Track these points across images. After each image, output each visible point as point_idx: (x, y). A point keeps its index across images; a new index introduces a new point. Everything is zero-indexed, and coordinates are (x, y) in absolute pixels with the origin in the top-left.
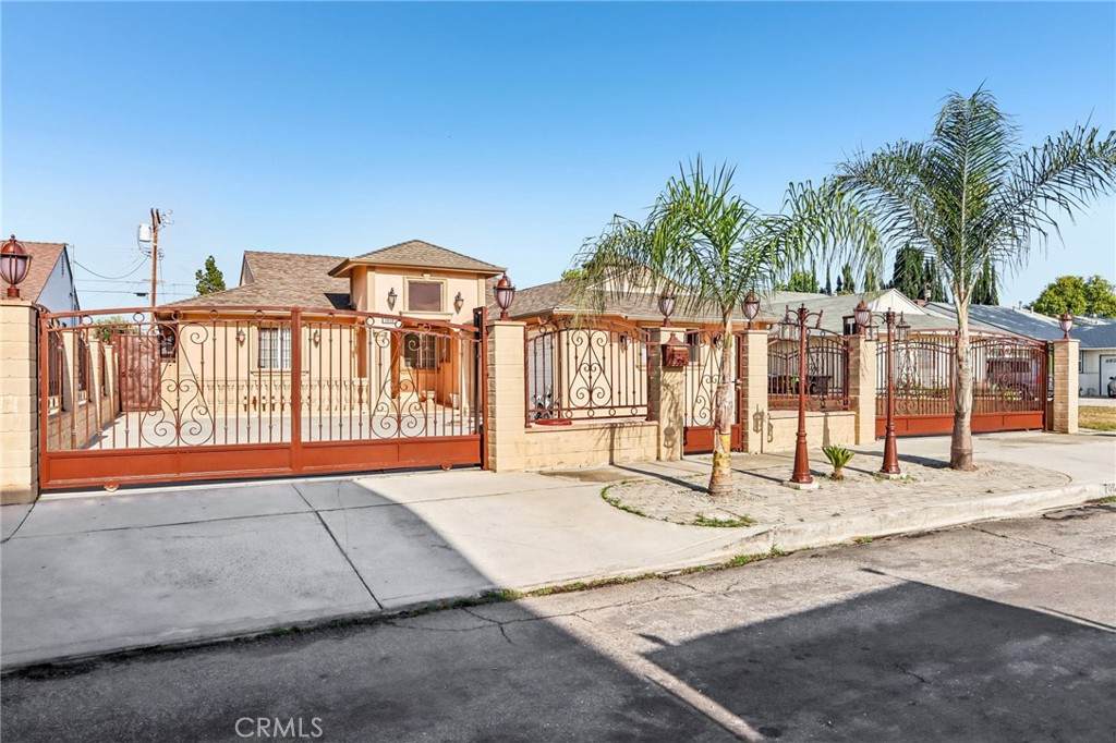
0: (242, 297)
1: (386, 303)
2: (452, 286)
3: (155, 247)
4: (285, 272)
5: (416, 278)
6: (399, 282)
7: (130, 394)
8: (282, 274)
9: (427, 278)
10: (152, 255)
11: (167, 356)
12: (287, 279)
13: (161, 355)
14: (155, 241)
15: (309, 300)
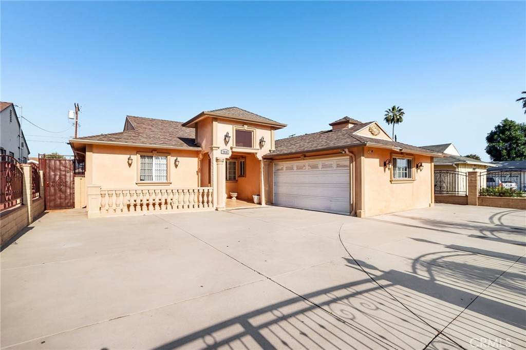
0: (130, 136)
1: (223, 142)
2: (258, 134)
3: (77, 122)
4: (152, 126)
5: (240, 127)
6: (230, 129)
7: (53, 198)
8: (150, 127)
9: (246, 128)
10: (75, 125)
11: (79, 173)
12: (153, 129)
13: (75, 173)
14: (77, 119)
15: (170, 140)
